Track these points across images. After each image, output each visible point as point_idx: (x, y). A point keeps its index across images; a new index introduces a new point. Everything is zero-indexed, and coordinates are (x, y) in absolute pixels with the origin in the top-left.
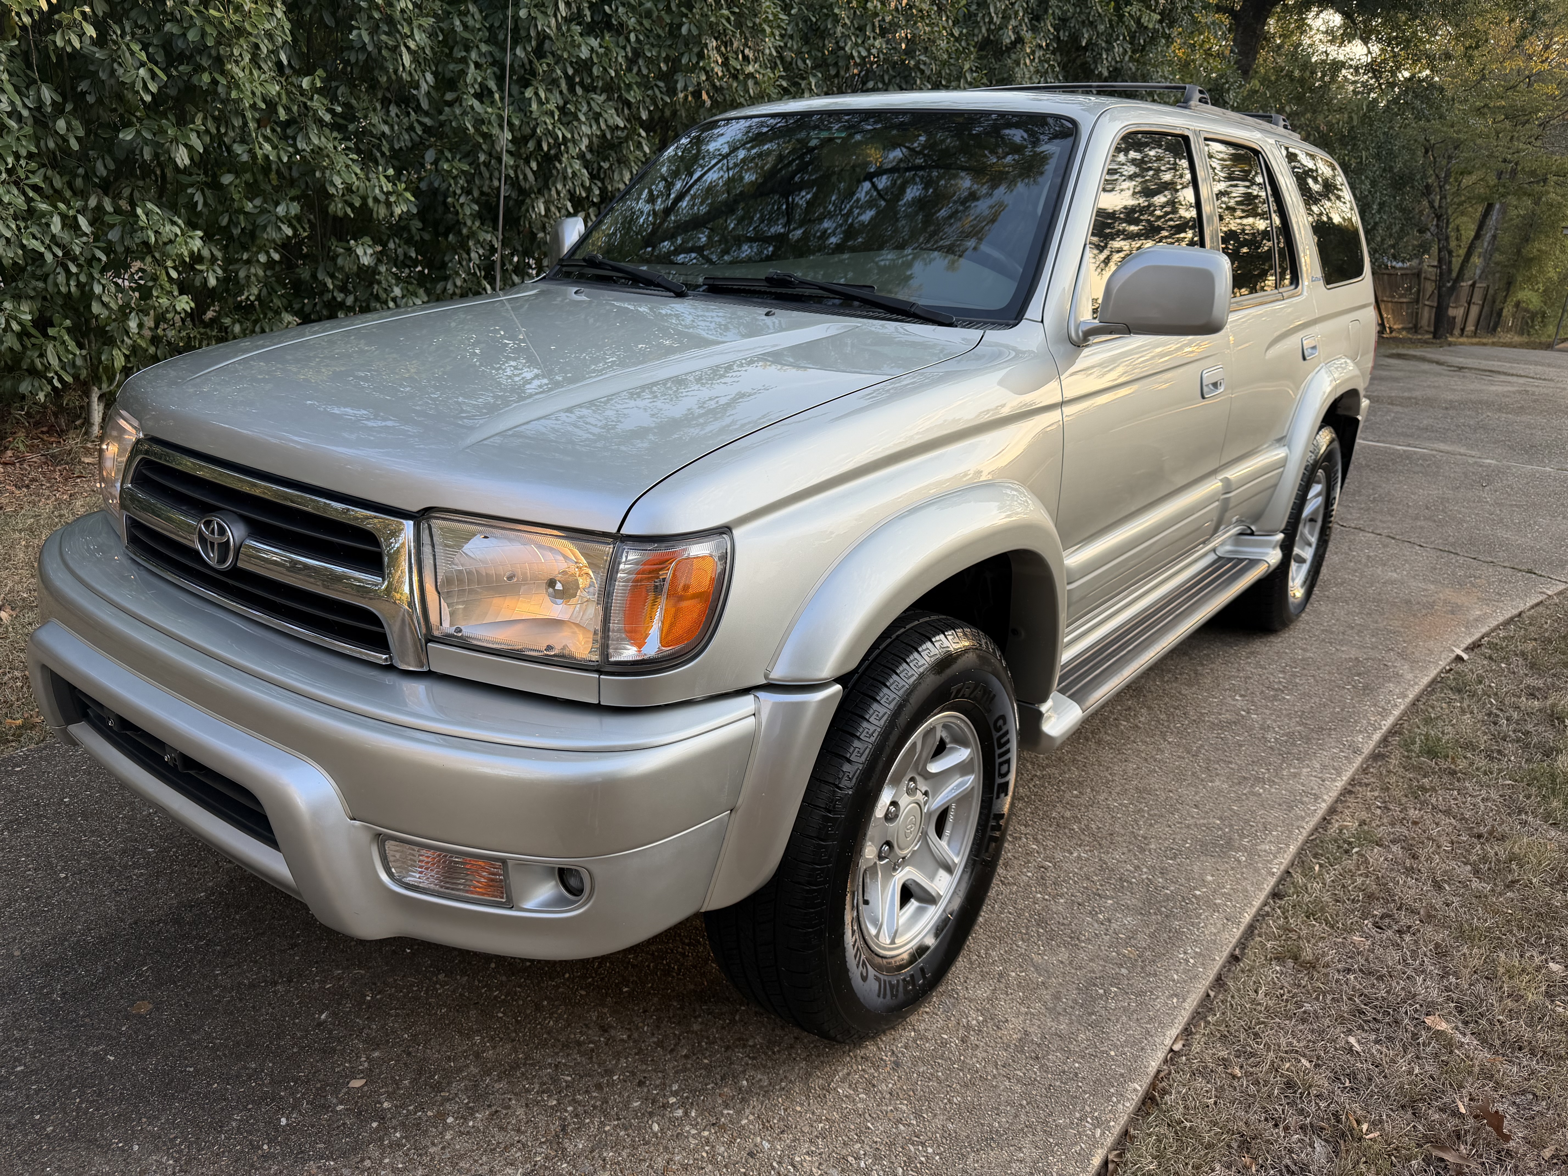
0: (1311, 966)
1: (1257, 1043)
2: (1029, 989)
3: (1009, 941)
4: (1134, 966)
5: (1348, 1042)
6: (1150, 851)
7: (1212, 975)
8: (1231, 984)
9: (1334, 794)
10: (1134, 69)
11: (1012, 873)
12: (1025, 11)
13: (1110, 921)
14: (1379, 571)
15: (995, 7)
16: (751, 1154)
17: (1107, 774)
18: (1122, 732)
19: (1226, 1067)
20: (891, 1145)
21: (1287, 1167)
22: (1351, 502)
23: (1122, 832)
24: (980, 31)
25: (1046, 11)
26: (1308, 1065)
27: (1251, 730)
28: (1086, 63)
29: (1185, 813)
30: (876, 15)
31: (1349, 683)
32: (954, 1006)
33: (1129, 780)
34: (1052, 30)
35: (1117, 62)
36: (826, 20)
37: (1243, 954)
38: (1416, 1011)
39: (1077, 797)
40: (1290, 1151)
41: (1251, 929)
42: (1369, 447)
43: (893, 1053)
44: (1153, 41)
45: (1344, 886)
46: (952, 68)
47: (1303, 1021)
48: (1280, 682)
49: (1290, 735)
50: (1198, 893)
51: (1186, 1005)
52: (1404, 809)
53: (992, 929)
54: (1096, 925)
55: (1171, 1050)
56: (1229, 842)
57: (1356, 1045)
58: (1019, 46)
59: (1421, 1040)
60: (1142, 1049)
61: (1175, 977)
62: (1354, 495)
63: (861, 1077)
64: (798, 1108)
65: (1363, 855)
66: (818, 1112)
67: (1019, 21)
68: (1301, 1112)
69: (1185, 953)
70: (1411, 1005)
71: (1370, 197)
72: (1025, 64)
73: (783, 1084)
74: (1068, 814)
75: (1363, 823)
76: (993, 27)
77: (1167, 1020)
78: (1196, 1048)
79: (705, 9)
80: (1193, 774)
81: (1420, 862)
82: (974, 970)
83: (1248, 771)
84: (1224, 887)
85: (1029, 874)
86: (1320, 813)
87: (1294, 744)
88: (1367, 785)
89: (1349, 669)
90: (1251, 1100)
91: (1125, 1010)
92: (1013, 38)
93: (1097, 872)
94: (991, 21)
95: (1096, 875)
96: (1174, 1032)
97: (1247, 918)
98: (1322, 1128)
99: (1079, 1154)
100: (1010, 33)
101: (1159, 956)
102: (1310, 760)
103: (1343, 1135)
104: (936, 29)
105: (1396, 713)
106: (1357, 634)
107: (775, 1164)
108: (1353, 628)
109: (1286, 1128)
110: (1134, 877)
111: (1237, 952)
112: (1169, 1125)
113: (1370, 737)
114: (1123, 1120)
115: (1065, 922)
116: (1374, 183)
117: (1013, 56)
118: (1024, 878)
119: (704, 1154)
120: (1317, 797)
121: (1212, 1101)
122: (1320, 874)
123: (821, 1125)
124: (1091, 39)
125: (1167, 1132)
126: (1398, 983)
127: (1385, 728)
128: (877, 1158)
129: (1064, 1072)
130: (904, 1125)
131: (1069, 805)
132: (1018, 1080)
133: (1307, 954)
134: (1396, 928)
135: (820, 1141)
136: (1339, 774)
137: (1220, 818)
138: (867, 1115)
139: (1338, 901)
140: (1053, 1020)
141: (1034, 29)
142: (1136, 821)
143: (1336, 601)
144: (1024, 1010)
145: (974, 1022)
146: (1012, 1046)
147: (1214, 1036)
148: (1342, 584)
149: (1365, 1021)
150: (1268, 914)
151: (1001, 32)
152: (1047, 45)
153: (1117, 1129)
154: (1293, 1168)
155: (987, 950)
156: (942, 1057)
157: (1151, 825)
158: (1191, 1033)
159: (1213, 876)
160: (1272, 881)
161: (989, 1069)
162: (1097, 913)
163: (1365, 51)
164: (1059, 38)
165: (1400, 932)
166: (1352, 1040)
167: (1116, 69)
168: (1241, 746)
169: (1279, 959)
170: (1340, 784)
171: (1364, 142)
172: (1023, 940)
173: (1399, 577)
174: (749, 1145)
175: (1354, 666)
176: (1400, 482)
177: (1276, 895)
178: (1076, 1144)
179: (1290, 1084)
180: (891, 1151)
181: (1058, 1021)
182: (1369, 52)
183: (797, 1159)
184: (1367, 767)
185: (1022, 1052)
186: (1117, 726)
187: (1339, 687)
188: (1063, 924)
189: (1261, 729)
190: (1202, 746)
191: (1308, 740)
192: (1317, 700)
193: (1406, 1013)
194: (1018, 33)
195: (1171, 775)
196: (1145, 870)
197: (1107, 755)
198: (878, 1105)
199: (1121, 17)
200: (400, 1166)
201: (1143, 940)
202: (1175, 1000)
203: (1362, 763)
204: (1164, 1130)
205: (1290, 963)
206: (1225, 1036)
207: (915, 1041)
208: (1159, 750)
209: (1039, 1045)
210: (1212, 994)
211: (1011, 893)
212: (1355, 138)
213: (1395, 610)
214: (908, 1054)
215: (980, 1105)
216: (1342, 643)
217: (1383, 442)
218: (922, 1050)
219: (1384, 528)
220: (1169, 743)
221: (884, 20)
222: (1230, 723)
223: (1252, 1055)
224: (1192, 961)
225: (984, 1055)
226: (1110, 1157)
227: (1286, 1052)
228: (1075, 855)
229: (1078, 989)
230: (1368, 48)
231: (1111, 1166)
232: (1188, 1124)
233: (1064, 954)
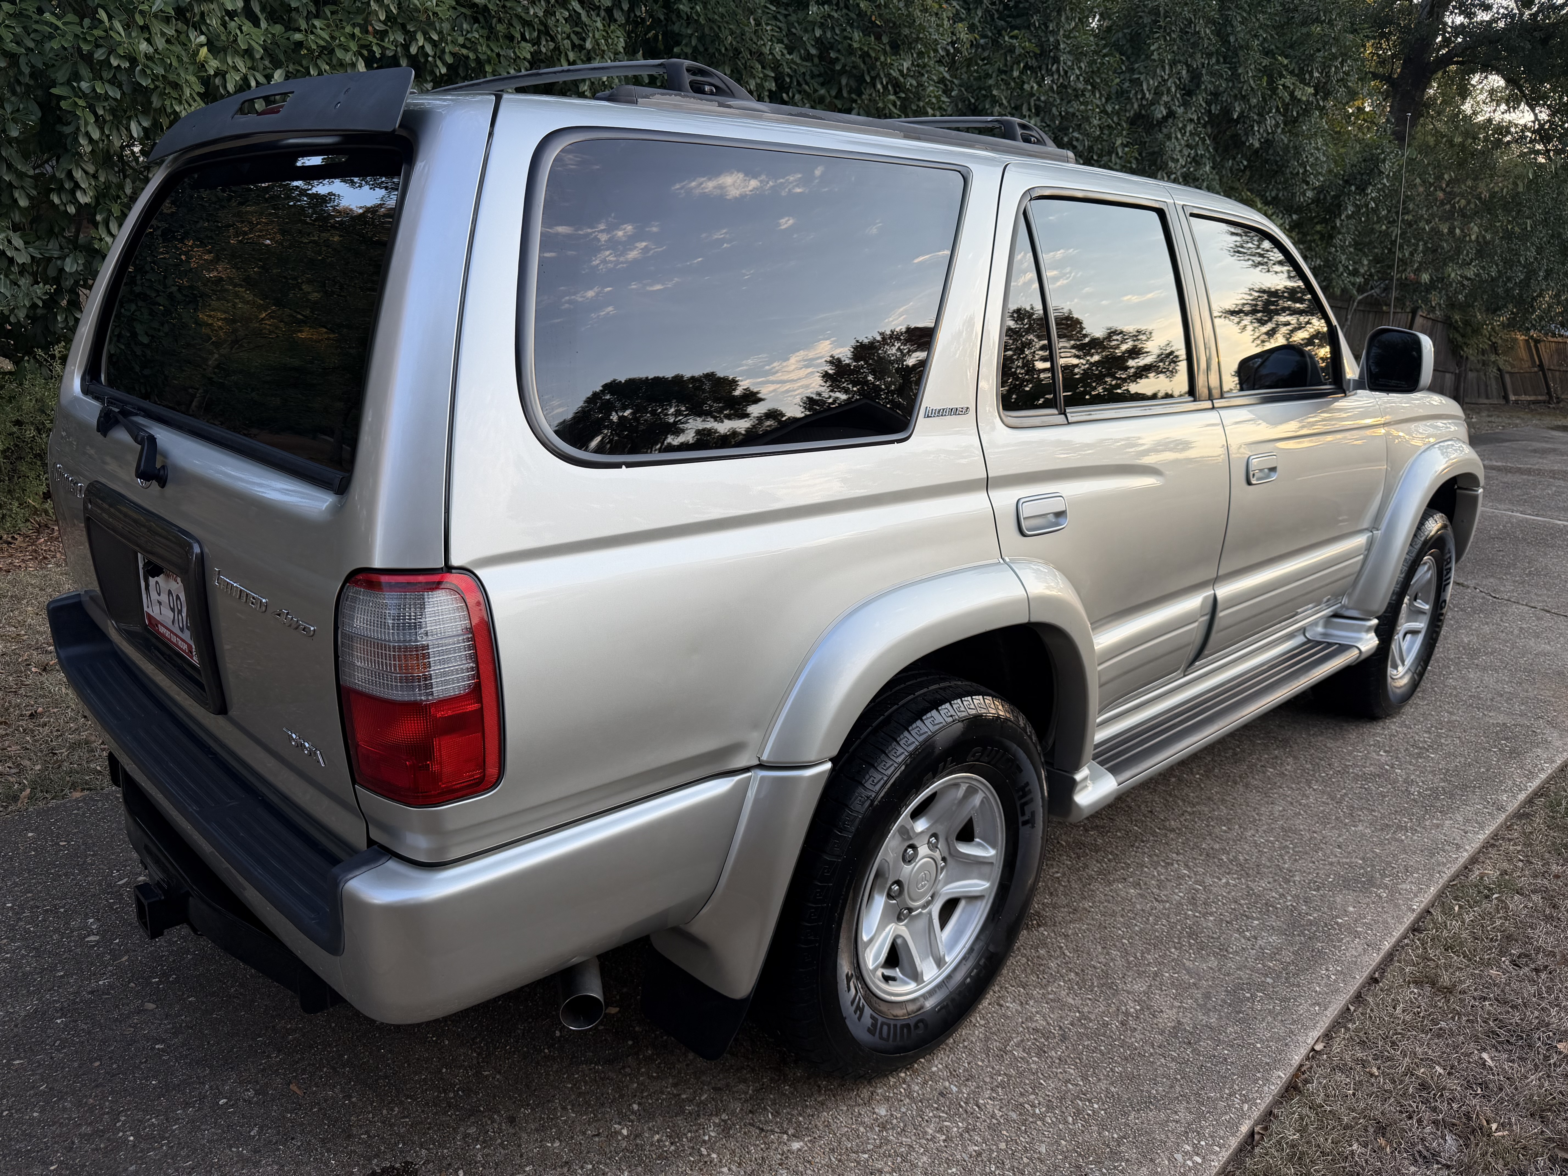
0: (1449, 991)
1: (1394, 1049)
2: (1182, 988)
3: (1163, 948)
4: (1278, 977)
5: (1481, 1058)
6: (1294, 882)
7: (1352, 989)
8: (1370, 1000)
9: (1476, 845)
10: (1286, 141)
11: (1165, 893)
12: (1177, 87)
13: (1256, 939)
14: (1532, 643)
15: (1148, 84)
16: (941, 1094)
17: (1254, 814)
18: (1269, 778)
19: (1364, 1066)
20: (1062, 1099)
21: (1419, 1152)
22: (1506, 574)
23: (1268, 864)
24: (1133, 106)
25: (1198, 86)
26: (1442, 1071)
27: (1394, 782)
28: (1237, 135)
29: (1328, 852)
30: (1032, 95)
31: (1495, 746)
32: (1114, 995)
33: (1275, 820)
34: (1204, 105)
35: (1268, 134)
36: (984, 101)
37: (1382, 977)
38: (1549, 1037)
39: (1225, 832)
40: (1423, 1140)
41: (1390, 957)
42: (1527, 520)
43: (1061, 1027)
44: (1307, 112)
45: (1483, 926)
46: (1104, 143)
47: (1439, 1036)
48: (1425, 742)
49: (1435, 790)
50: (1340, 921)
51: (1327, 1013)
52: (1547, 864)
53: (1147, 937)
54: (1243, 941)
55: (1313, 1050)
56: (1371, 881)
57: (1489, 1060)
58: (1170, 120)
59: (1552, 1061)
60: (1286, 1045)
61: (1318, 989)
62: (1508, 567)
63: (1033, 1044)
64: (980, 1063)
65: (1503, 901)
66: (997, 1068)
67: (1171, 97)
68: (1434, 1110)
69: (1327, 970)
70: (1544, 1032)
71: (1536, 264)
72: (1177, 138)
73: (966, 1044)
74: (1217, 846)
75: (1505, 872)
76: (1144, 102)
77: (1310, 1023)
78: (1336, 1048)
79: (874, 95)
80: (1337, 818)
81: (1560, 912)
82: (1131, 968)
83: (1391, 819)
84: (1365, 918)
85: (1181, 894)
86: (1461, 861)
87: (1437, 798)
88: (1510, 840)
89: (1497, 733)
90: (1387, 1095)
91: (1270, 1012)
92: (1165, 113)
93: (1245, 897)
94: (1144, 97)
95: (1244, 899)
96: (1316, 1034)
97: (1387, 946)
98: (1454, 1125)
99: (1229, 1122)
100: (1162, 108)
101: (1304, 970)
102: (1453, 813)
103: (1473, 1131)
104: (1090, 107)
105: (1543, 776)
106: (1506, 701)
107: (962, 1103)
108: (1502, 695)
109: (1420, 1121)
110: (1279, 903)
111: (1377, 975)
112: (1310, 1108)
113: (1514, 797)
114: (1268, 1099)
115: (1215, 936)
116: (1540, 250)
117: (1165, 131)
118: (1176, 897)
119: (902, 1091)
120: (1458, 847)
121: (1351, 1092)
122: (1460, 914)
123: (1000, 1078)
124: (1242, 112)
125: (1309, 1113)
126: (1532, 1013)
127: (1530, 790)
128: (1050, 1108)
129: (1214, 1056)
130: (1072, 1084)
131: (1217, 838)
132: (1173, 1059)
133: (1445, 979)
134: (1533, 966)
135: (1000, 1090)
136: (1482, 827)
137: (1363, 859)
138: (1040, 1074)
139: (1477, 939)
140: (1204, 1015)
141: (1185, 104)
142: (1281, 856)
143: (1485, 669)
144: (1177, 1004)
145: (1132, 1010)
146: (1167, 1032)
147: (1354, 1040)
148: (1492, 654)
149: (1499, 1042)
150: (1407, 945)
151: (1153, 108)
152: (1199, 119)
153: (1262, 1105)
154: (1425, 1153)
155: (1143, 953)
156: (1104, 1035)
157: (1296, 860)
158: (1332, 1038)
159: (1354, 907)
160: (1412, 917)
161: (1145, 1048)
162: (1244, 931)
163: (1532, 118)
164: (1210, 111)
165: (1537, 970)
166: (1485, 1056)
167: (1267, 140)
168: (1384, 797)
169: (1417, 983)
170: (1482, 837)
171: (1530, 208)
172: (1175, 948)
173: (1553, 649)
174: (940, 1086)
175: (1501, 731)
176: (1558, 556)
177: (1415, 929)
178: (1226, 1113)
179: (1424, 1086)
180: (1061, 1103)
181: (1209, 1016)
182: (1536, 119)
183: (981, 1101)
184: (1511, 825)
185: (1176, 1037)
186: (1264, 773)
187: (1485, 749)
188: (1213, 938)
189: (1405, 783)
190: (1346, 794)
191: (1452, 796)
192: (1463, 760)
193: (1539, 1039)
194: (1169, 108)
195: (1315, 818)
196: (1289, 898)
197: (1254, 797)
198: (1049, 1067)
199: (1274, 90)
200: (655, 1075)
201: (1287, 956)
202: (1317, 1008)
203: (1506, 820)
204: (1306, 1111)
205: (1428, 988)
206: (1364, 1041)
207: (1080, 1021)
208: (1304, 795)
209: (1191, 1033)
210: (1352, 1008)
211: (1164, 908)
212: (1520, 204)
213: (1547, 680)
214: (1074, 1030)
215: (1139, 1075)
216: (1490, 708)
217: (1542, 516)
218: (1086, 1028)
219: (1538, 601)
220: (1314, 790)
221: (1039, 99)
222: (1374, 775)
223: (1389, 1059)
224: (1333, 977)
225: (1142, 1036)
226: (1257, 1129)
227: (1421, 1060)
228: (1224, 881)
229: (1226, 991)
230: (1536, 115)
231: (1257, 1137)
232: (1329, 1108)
233: (1213, 962)
